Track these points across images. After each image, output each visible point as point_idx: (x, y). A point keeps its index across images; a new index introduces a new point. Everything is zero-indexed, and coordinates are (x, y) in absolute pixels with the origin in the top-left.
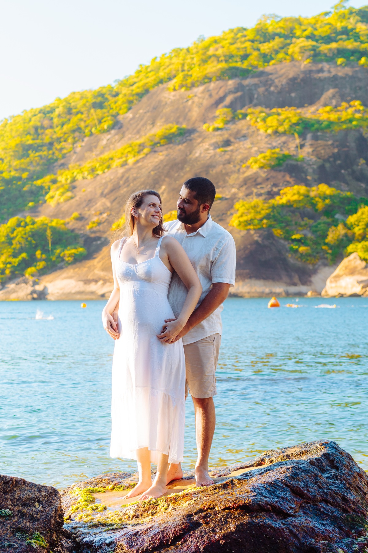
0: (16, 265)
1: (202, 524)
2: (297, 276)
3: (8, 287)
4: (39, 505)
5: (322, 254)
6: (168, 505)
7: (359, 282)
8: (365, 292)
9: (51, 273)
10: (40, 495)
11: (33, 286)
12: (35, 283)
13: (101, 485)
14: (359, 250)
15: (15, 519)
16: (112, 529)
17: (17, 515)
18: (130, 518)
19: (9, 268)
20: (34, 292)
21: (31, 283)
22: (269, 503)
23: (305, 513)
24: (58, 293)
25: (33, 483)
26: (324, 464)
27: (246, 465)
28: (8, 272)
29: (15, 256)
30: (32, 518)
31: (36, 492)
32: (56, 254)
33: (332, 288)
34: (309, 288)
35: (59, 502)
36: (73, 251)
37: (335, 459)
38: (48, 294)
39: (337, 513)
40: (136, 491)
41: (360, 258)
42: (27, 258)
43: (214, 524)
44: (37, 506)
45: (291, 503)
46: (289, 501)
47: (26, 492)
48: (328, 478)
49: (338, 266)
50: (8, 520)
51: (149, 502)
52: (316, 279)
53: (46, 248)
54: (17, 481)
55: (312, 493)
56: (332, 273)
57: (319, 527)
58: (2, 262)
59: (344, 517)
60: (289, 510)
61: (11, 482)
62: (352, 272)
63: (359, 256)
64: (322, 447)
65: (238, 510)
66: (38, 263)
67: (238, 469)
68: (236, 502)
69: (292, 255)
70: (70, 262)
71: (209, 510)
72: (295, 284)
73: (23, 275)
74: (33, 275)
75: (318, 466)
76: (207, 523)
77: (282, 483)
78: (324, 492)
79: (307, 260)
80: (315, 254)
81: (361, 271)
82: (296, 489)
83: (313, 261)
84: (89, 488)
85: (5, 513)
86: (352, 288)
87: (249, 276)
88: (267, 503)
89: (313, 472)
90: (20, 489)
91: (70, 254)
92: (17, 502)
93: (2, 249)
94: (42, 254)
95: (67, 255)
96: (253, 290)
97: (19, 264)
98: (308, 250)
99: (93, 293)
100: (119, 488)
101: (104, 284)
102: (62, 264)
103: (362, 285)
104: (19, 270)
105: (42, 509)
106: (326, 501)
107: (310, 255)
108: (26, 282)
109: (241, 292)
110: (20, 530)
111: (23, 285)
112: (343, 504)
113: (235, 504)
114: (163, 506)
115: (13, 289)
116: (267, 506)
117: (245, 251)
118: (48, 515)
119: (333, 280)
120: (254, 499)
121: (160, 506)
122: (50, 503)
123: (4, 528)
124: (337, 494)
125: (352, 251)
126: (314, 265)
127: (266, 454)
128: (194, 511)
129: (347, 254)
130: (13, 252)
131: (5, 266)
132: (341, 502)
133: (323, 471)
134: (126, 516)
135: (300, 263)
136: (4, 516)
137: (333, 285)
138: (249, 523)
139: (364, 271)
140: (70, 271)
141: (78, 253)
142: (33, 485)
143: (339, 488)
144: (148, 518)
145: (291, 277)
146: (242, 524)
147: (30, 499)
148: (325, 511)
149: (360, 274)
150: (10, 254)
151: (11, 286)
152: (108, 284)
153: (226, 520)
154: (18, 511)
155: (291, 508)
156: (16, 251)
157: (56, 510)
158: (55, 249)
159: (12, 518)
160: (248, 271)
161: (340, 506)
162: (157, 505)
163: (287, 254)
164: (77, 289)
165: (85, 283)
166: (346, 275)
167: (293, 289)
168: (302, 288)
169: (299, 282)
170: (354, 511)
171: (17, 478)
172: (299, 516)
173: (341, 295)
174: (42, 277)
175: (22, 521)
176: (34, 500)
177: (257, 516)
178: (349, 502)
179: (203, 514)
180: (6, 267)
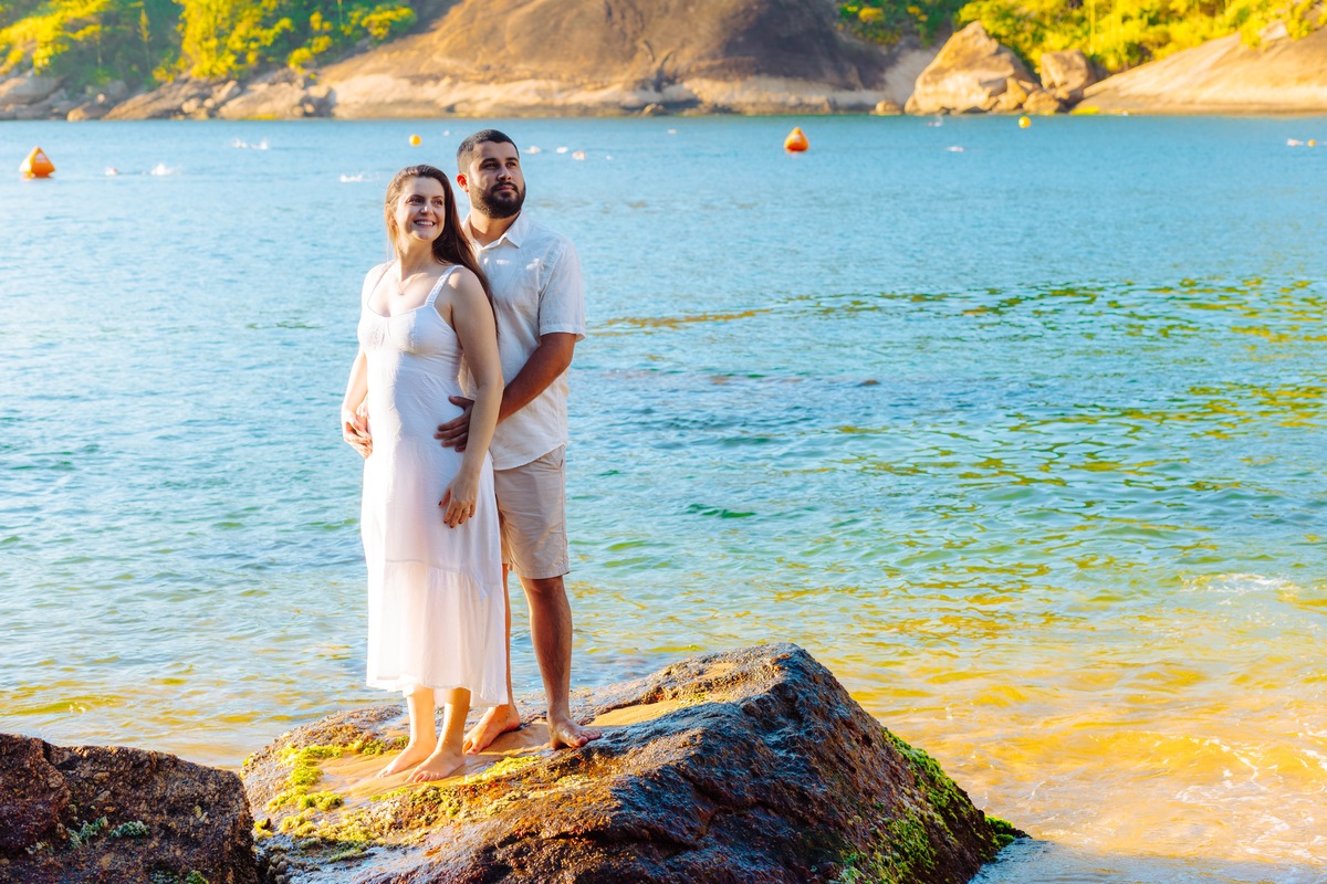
0: (269, 43)
1: (511, 869)
2: (854, 71)
3: (253, 91)
4: (203, 812)
5: (907, 23)
6: (460, 803)
7: (984, 84)
8: (996, 104)
9: (341, 61)
10: (206, 790)
11: (305, 88)
12: (309, 82)
13: (339, 739)
14: (984, 17)
15: (154, 843)
16: (346, 859)
17: (157, 834)
18: (385, 830)
19: (253, 50)
20: (306, 100)
21: (300, 82)
22: (645, 824)
23: (718, 837)
24: (356, 103)
25: (192, 764)
26: (773, 710)
27: (625, 702)
28: (251, 58)
29: (266, 23)
30: (188, 841)
31: (197, 783)
32: (354, 22)
33: (926, 95)
34: (879, 94)
35: (242, 805)
36: (389, 15)
37: (797, 697)
38: (337, 104)
39: (785, 832)
40: (404, 759)
41: (987, 32)
42: (292, 30)
43: (536, 869)
44: (199, 814)
45: (691, 819)
46: (687, 815)
47: (177, 783)
48: (777, 745)
49: (940, 49)
50: (141, 844)
51: (424, 794)
52: (894, 76)
53: (331, 8)
54: (160, 761)
55: (737, 791)
56: (928, 63)
57: (745, 867)
58: (241, 36)
59: (798, 838)
60: (685, 835)
61: (148, 764)
62: (970, 62)
63: (983, 28)
64: (776, 667)
65: (584, 840)
66: (315, 41)
67: (609, 710)
68: (580, 823)
69: (845, 26)
70: (381, 38)
71: (528, 839)
72: (850, 88)
73: (284, 65)
74: (304, 66)
75: (761, 716)
76: (522, 867)
77: (678, 771)
78: (762, 786)
79: (877, 36)
80: (892, 24)
81: (988, 60)
82: (705, 784)
83: (888, 38)
84: (314, 747)
85: (135, 830)
86: (969, 95)
87: (755, 69)
88: (641, 825)
89: (744, 740)
90: (166, 778)
91: (380, 22)
92: (158, 804)
93: (240, 11)
94: (323, 20)
95: (377, 24)
96: (764, 99)
97: (276, 42)
98: (878, 14)
99: (429, 103)
100: (374, 747)
101: (452, 85)
102: (366, 41)
103: (989, 90)
104: (274, 55)
105: (207, 822)
106: (764, 805)
107: (882, 27)
108: (290, 80)
109: (739, 103)
110: (162, 866)
111: (284, 85)
112: (800, 808)
113: (578, 827)
114: (450, 805)
115: (263, 94)
116: (640, 831)
117: (746, 17)
118: (219, 833)
119: (928, 78)
120: (615, 817)
121: (445, 804)
122: (223, 807)
123: (130, 863)
124: (788, 786)
125: (969, 18)
126: (890, 46)
127: (669, 674)
128: (499, 840)
129: (960, 24)
130: (264, 17)
131: (245, 45)
132: (795, 804)
133: (770, 727)
134: (377, 825)
135: (862, 43)
136: (132, 837)
137: (930, 89)
138: (603, 871)
139: (995, 61)
140: (381, 58)
141: (398, 19)
142: (192, 768)
143: (796, 771)
144: (418, 833)
145: (841, 72)
146: (587, 873)
147: (184, 799)
148: (761, 830)
149: (987, 66)
150: (257, 19)
151: (260, 87)
152: (461, 84)
153: (558, 860)
154: (161, 825)
155: (691, 829)
156: (270, 15)
157: (235, 823)
158: (350, 10)
159: (148, 841)
160: (752, 59)
161: (792, 814)
162: (439, 803)
163: (835, 24)
164: (397, 95)
165: (414, 83)
166: (957, 69)
167: (846, 98)
168: (866, 96)
169: (859, 83)
170: (820, 820)
171: (162, 754)
172: (706, 846)
173: (944, 111)
174: (324, 70)
175: (167, 847)
176: (193, 800)
177: (620, 852)
178: (812, 804)
179: (515, 848)
180: (248, 47)
